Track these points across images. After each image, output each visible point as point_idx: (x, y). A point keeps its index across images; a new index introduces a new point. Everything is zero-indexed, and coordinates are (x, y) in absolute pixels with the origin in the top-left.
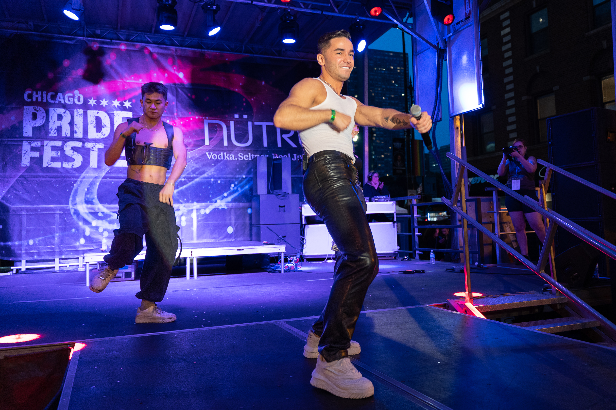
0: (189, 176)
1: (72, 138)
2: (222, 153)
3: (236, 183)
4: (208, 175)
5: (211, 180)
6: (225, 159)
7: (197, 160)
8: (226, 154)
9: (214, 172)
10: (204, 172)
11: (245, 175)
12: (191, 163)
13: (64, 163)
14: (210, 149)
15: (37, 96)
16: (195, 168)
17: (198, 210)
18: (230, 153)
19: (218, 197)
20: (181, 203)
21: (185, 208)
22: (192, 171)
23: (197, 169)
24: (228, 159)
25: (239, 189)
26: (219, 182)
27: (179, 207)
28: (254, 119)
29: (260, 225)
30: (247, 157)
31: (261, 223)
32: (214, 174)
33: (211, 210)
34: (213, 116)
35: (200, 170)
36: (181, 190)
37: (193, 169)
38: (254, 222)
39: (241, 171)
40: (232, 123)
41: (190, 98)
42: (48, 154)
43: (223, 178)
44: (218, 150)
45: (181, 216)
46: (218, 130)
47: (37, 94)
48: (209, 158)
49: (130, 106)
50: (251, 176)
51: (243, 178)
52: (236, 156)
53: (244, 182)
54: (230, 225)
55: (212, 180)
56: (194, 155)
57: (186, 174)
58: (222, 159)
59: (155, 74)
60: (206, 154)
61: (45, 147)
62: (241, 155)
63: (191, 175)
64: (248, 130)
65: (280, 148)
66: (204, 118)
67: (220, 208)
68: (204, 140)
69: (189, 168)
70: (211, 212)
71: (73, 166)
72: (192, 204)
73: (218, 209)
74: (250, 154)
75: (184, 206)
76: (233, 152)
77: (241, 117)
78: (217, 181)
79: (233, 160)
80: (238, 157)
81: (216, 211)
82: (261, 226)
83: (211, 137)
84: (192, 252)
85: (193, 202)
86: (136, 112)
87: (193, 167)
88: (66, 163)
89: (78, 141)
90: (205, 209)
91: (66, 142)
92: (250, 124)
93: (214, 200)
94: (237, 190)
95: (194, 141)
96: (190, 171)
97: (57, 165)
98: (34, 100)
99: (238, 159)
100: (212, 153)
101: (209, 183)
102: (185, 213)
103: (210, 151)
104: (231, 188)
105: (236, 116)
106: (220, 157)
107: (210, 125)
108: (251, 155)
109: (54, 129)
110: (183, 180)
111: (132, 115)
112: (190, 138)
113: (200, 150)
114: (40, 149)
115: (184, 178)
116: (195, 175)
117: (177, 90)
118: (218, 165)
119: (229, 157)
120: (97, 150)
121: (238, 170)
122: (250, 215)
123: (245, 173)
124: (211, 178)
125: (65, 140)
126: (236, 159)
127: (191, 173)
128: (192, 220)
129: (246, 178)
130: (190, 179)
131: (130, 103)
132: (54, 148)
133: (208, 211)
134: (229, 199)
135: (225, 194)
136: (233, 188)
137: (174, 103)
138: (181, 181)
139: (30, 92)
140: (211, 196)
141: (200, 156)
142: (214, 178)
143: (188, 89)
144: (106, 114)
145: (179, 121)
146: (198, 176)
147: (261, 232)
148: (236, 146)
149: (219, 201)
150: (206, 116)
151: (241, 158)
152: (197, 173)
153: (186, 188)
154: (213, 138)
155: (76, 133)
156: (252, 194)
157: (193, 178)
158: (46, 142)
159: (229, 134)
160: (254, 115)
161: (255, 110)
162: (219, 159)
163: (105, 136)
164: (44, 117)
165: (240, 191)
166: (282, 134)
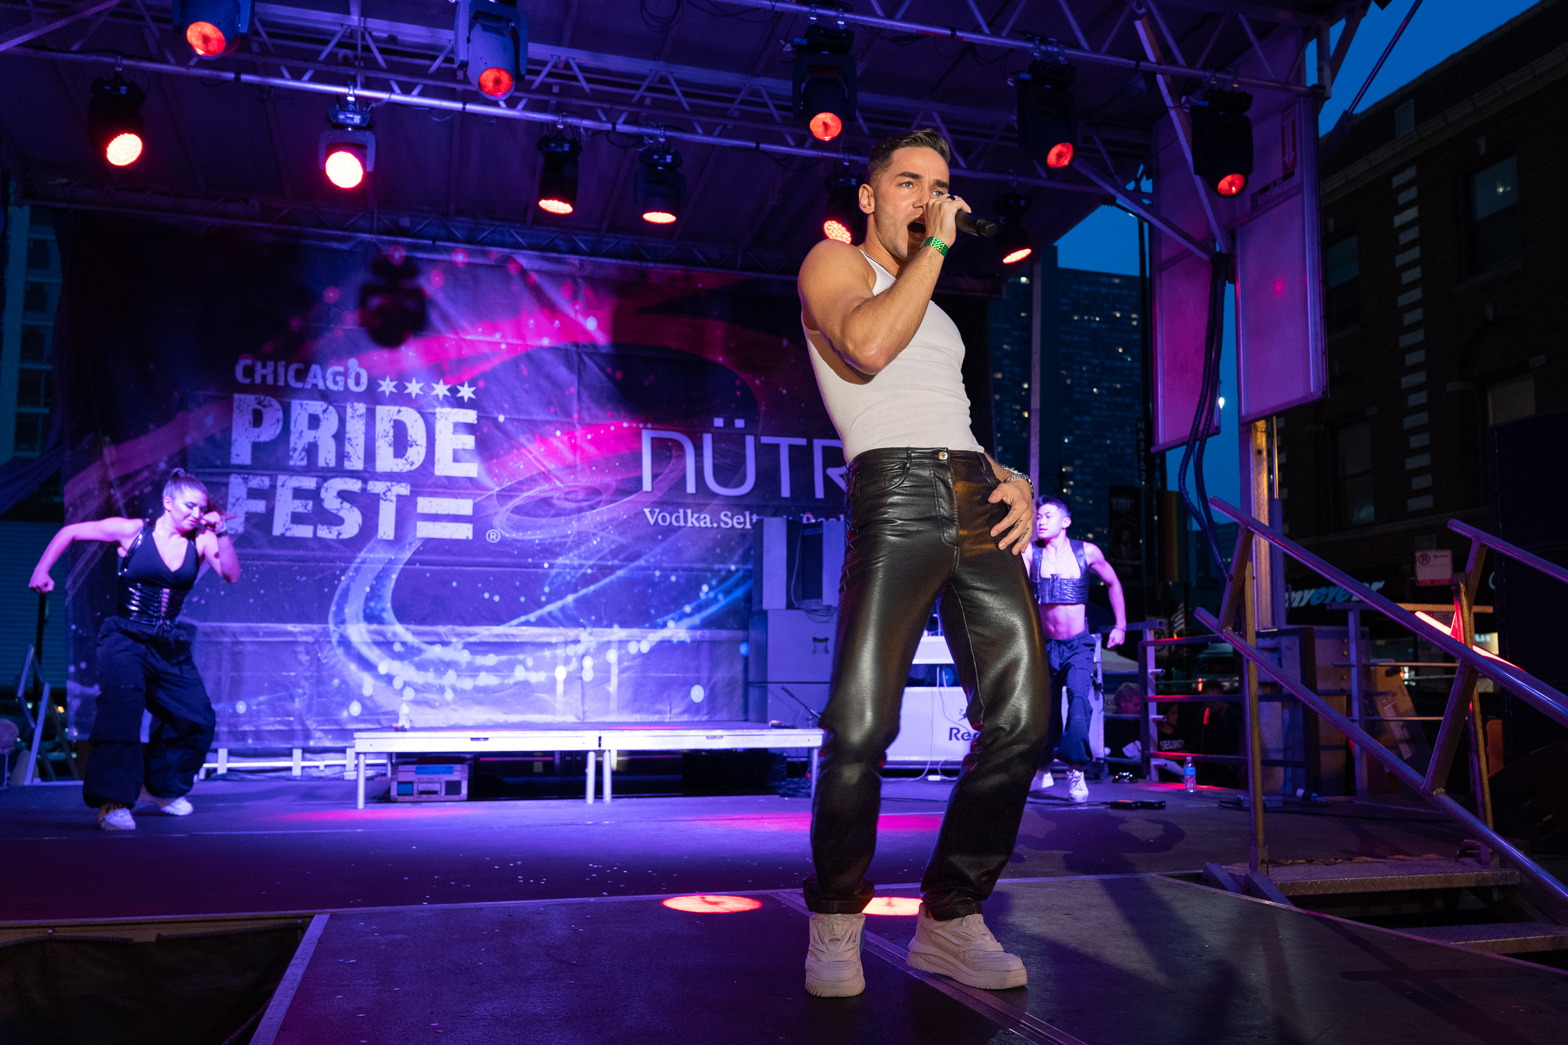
0: (604, 563)
1: (340, 471)
2: (681, 511)
3: (714, 583)
4: (647, 561)
5: (654, 575)
6: (689, 524)
7: (621, 526)
8: (692, 513)
9: (662, 554)
10: (638, 556)
11: (735, 563)
12: (609, 532)
13: (319, 526)
14: (653, 499)
15: (264, 372)
16: (617, 544)
17: (622, 643)
18: (700, 512)
19: (671, 616)
20: (584, 626)
21: (592, 638)
22: (611, 552)
23: (622, 548)
24: (697, 524)
25: (721, 597)
26: (673, 579)
27: (577, 636)
28: (760, 429)
29: (767, 683)
30: (742, 520)
31: (770, 679)
32: (662, 561)
33: (654, 644)
34: (661, 421)
35: (630, 550)
36: (585, 596)
37: (613, 547)
38: (752, 677)
39: (727, 555)
40: (707, 440)
41: (611, 378)
42: (286, 505)
43: (684, 570)
44: (673, 504)
45: (583, 656)
46: (674, 455)
47: (264, 366)
48: (652, 522)
49: (473, 396)
50: (750, 566)
51: (729, 571)
52: (715, 518)
53: (732, 580)
54: (698, 683)
55: (657, 573)
56: (615, 514)
57: (596, 558)
58: (682, 524)
59: (532, 322)
60: (644, 513)
61: (279, 491)
62: (726, 515)
63: (608, 560)
64: (744, 456)
65: (820, 500)
66: (641, 426)
67: (675, 640)
68: (639, 480)
69: (605, 544)
70: (653, 650)
71: (339, 534)
72: (609, 630)
73: (670, 642)
74: (747, 514)
75: (591, 634)
76: (708, 508)
77: (729, 423)
78: (668, 577)
79: (706, 527)
80: (719, 521)
81: (664, 646)
82: (769, 685)
83: (656, 471)
84: (600, 738)
85: (610, 626)
86: (485, 411)
87: (613, 542)
88: (325, 527)
89: (352, 477)
90: (639, 642)
91: (325, 479)
92: (750, 440)
93: (659, 621)
94: (715, 600)
95: (617, 481)
96: (606, 551)
97: (304, 531)
98: (258, 380)
99: (719, 527)
100: (657, 510)
101: (649, 582)
102: (592, 650)
103: (653, 505)
104: (702, 595)
105: (719, 422)
106: (677, 520)
107: (657, 444)
108: (751, 515)
109: (300, 448)
110: (589, 571)
111: (476, 417)
112: (607, 475)
113: (630, 502)
114: (268, 495)
115: (591, 567)
116: (616, 562)
117: (581, 360)
118: (672, 538)
119: (698, 519)
120: (394, 499)
121: (718, 551)
122: (746, 659)
123: (736, 558)
124: (655, 569)
125: (325, 475)
126: (715, 525)
127: (609, 557)
128: (608, 666)
129: (737, 570)
130: (604, 571)
131: (473, 389)
132: (298, 493)
133: (645, 647)
134: (697, 619)
135: (687, 609)
136: (707, 593)
137: (574, 390)
138: (585, 574)
139: (249, 362)
140: (653, 612)
141: (629, 517)
142: (662, 569)
143: (605, 356)
144: (418, 416)
145: (585, 432)
146: (625, 563)
147: (769, 701)
148: (715, 495)
149: (671, 624)
150: (645, 422)
151: (726, 523)
152: (622, 557)
153: (595, 592)
154: (661, 474)
155: (349, 460)
156: (750, 610)
157: (612, 569)
158: (281, 479)
159: (699, 464)
160: (761, 419)
161: (764, 408)
162: (675, 523)
163: (414, 467)
164: (278, 421)
165: (723, 601)
166: (826, 466)
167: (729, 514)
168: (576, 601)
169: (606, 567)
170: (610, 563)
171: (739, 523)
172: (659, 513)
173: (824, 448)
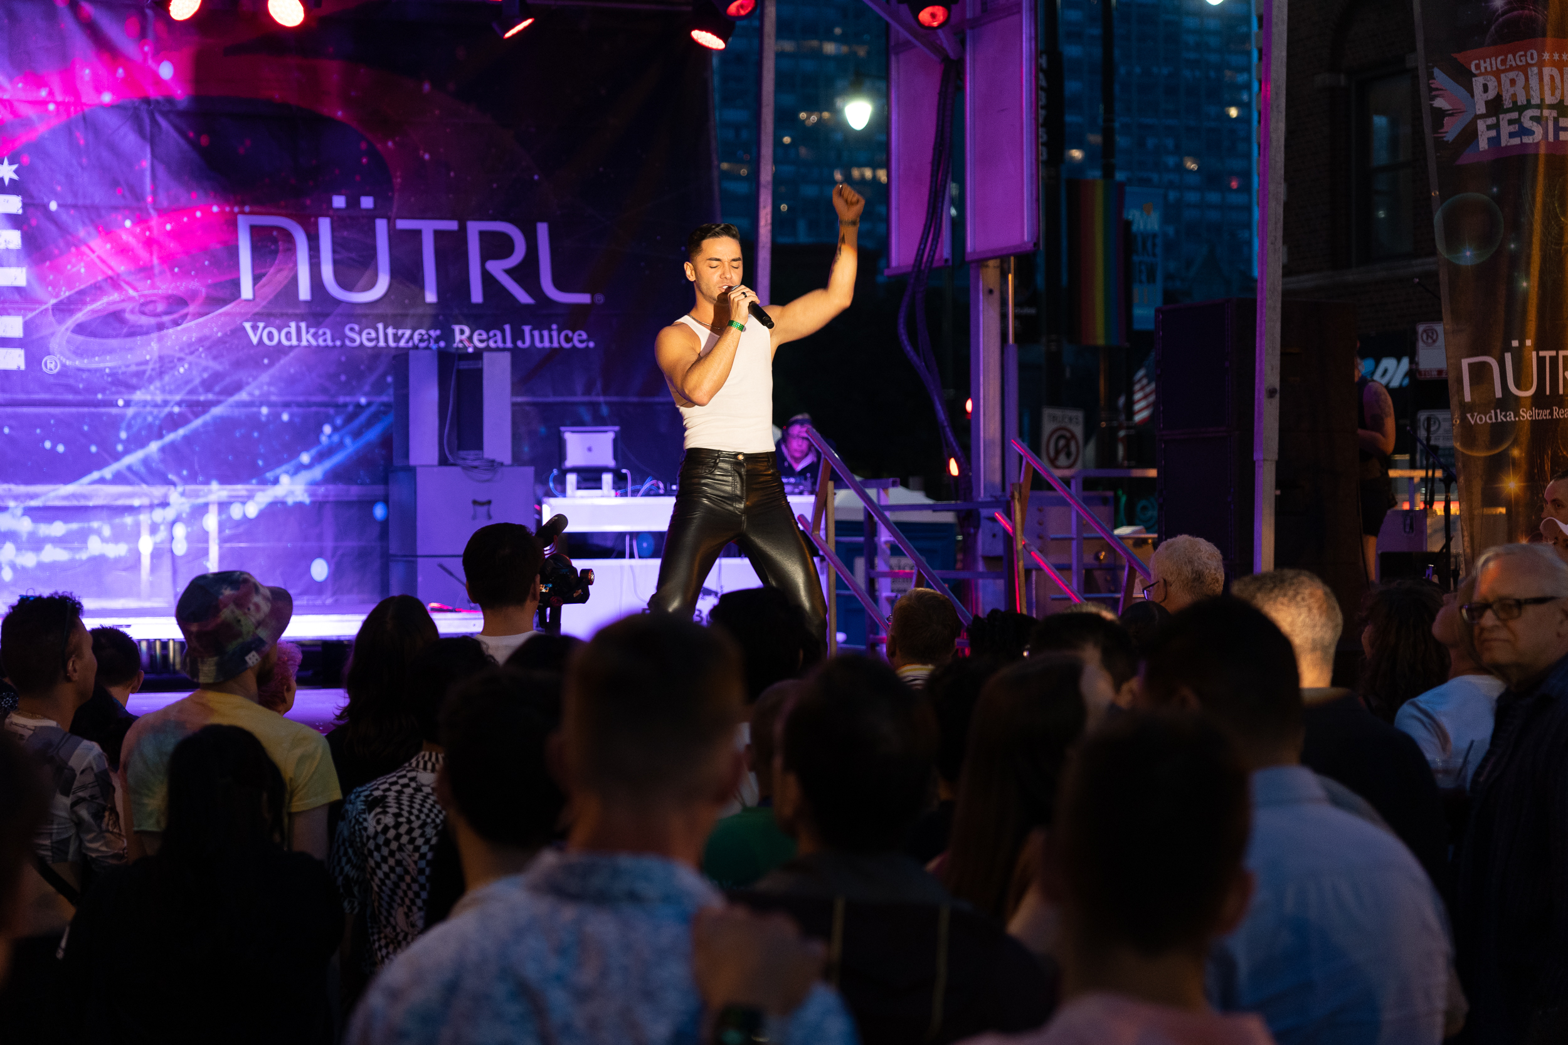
0: (194, 398)
2: (293, 325)
3: (339, 421)
4: (251, 394)
5: (260, 413)
6: (304, 343)
7: (214, 346)
8: (308, 328)
9: (270, 384)
10: (238, 387)
11: (365, 395)
12: (200, 357)
14: (257, 310)
16: (210, 372)
17: (223, 506)
18: (318, 325)
19: (284, 467)
20: (174, 484)
21: (183, 500)
22: (203, 382)
23: (217, 377)
24: (314, 343)
25: (348, 441)
26: (285, 417)
27: (166, 496)
28: (395, 210)
29: (416, 556)
30: (373, 335)
31: (419, 552)
32: (269, 393)
33: (263, 506)
34: (262, 202)
35: (228, 380)
36: (172, 444)
37: (205, 375)
38: (394, 548)
39: (354, 383)
40: (325, 226)
41: (194, 144)
43: (299, 405)
44: (282, 315)
45: (173, 523)
46: (281, 248)
48: (255, 340)
49: (16, 177)
50: (385, 398)
51: (358, 406)
52: (339, 335)
53: (363, 418)
54: (320, 556)
55: (265, 410)
56: (206, 331)
57: (184, 392)
58: (294, 342)
59: (88, 71)
60: (244, 329)
62: (352, 329)
63: (200, 394)
64: (374, 248)
65: (477, 305)
66: (236, 209)
67: (290, 501)
68: (236, 284)
69: (194, 372)
70: (262, 514)
72: (205, 488)
73: (284, 503)
74: (380, 326)
75: (183, 494)
76: (329, 320)
77: (353, 202)
78: (279, 416)
79: (327, 347)
80: (343, 337)
81: (275, 510)
82: (419, 560)
83: (258, 272)
85: (207, 482)
86: (32, 197)
87: (205, 369)
90: (244, 503)
92: (381, 225)
93: (269, 475)
94: (341, 445)
95: (208, 286)
96: (197, 381)
99: (343, 345)
100: (261, 325)
101: (254, 422)
102: (184, 515)
103: (255, 318)
104: (324, 439)
105: (339, 202)
106: (288, 336)
107: (256, 232)
108: (385, 328)
110: (176, 410)
111: (20, 205)
112: (193, 278)
113: (226, 314)
115: (179, 404)
116: (210, 396)
117: (154, 122)
118: (282, 362)
119: (315, 336)
121: (343, 378)
122: (385, 524)
123: (367, 388)
124: (261, 404)
126: (338, 343)
127: (201, 390)
128: (205, 536)
129: (369, 404)
130: (197, 408)
131: (15, 167)
133: (252, 510)
134: (318, 472)
135: (305, 458)
136: (330, 436)
137: (147, 164)
138: (171, 414)
140: (260, 463)
141: (225, 335)
142: (270, 405)
143: (186, 113)
145: (161, 220)
146: (222, 398)
147: (420, 579)
148: (338, 302)
149: (285, 479)
150: (242, 204)
151: (353, 340)
152: (217, 388)
153: (186, 438)
154: (264, 275)
156: (389, 459)
157: (206, 406)
159: (314, 261)
160: (396, 196)
161: (399, 180)
162: (285, 342)
165: (351, 447)
166: (485, 258)
167: (357, 327)
168: (163, 450)
169: (198, 403)
170: (202, 398)
171: (370, 340)
172: (264, 328)
173: (482, 234)
